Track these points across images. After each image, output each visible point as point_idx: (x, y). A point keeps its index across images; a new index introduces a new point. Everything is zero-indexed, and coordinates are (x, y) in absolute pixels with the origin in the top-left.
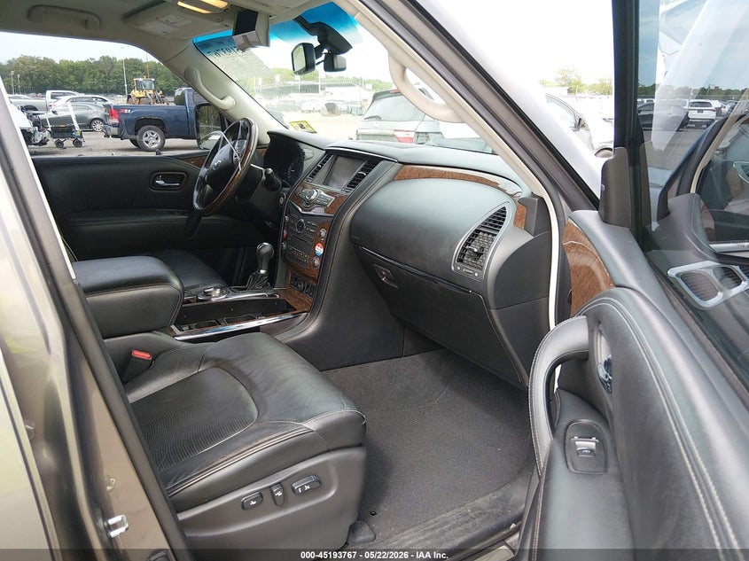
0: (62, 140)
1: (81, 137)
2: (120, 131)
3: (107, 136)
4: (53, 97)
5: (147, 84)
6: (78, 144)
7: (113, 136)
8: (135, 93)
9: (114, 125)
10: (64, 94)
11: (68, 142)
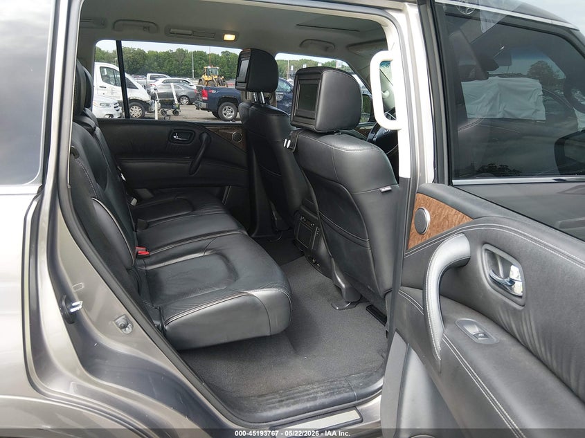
0: (165, 110)
1: (179, 108)
2: (208, 105)
3: (198, 108)
4: (151, 78)
5: (214, 71)
6: (176, 113)
7: (203, 109)
8: (205, 77)
9: (204, 101)
10: (160, 77)
11: (170, 112)
